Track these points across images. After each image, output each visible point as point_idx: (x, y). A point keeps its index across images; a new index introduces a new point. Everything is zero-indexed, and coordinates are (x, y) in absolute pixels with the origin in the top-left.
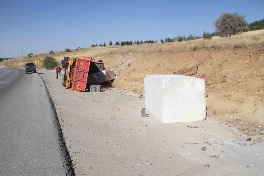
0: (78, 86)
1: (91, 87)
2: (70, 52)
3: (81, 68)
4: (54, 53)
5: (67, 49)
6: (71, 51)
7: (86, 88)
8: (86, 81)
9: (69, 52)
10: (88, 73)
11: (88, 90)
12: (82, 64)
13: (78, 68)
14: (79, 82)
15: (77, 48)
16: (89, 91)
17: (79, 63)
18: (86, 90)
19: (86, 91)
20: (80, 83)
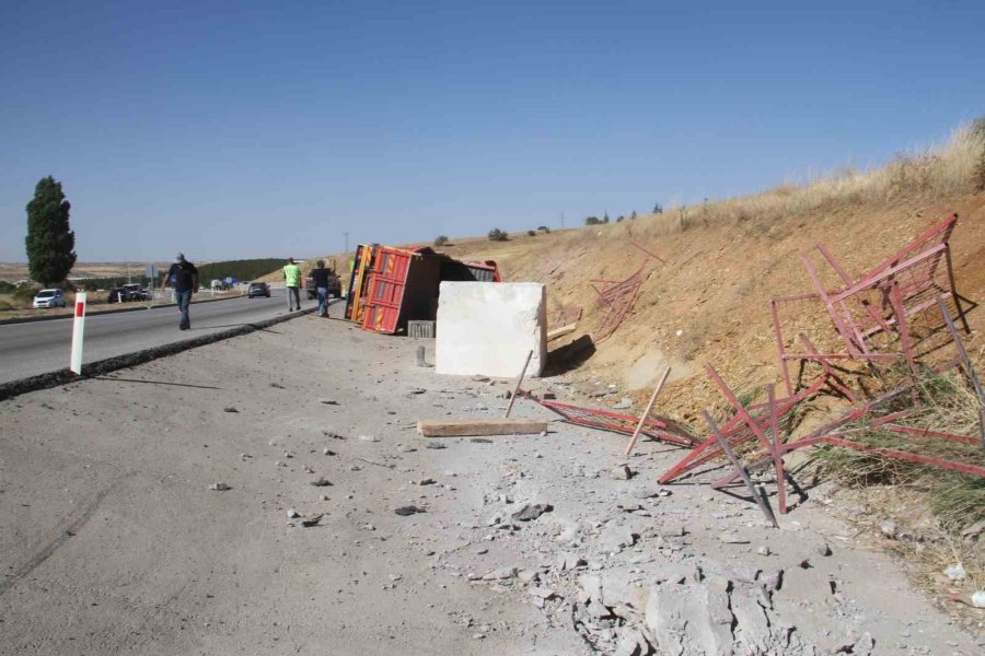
0: (379, 318)
1: (410, 323)
2: (505, 243)
3: (387, 274)
4: (451, 245)
5: (497, 231)
6: (509, 237)
7: (398, 326)
8: (399, 307)
9: (501, 243)
10: (403, 288)
11: (401, 330)
12: (391, 263)
13: (381, 273)
14: (380, 310)
15: (535, 229)
16: (405, 334)
17: (383, 261)
18: (397, 329)
19: (396, 334)
20: (384, 312)
